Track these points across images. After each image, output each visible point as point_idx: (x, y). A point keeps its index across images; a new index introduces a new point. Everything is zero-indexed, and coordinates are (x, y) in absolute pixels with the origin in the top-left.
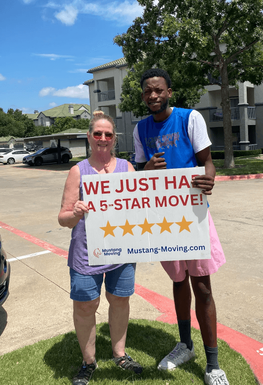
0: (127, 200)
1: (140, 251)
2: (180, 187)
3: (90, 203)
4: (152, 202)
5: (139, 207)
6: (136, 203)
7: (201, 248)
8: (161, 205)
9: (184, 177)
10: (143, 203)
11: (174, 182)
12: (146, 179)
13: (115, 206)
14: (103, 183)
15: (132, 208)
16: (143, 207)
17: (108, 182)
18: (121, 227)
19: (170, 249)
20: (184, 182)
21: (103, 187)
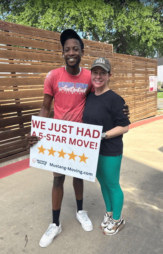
0: (54, 136)
1: (56, 166)
2: (85, 136)
3: (34, 132)
4: (68, 141)
5: (60, 142)
6: (58, 139)
7: (90, 174)
8: (72, 144)
9: (88, 130)
10: (63, 140)
11: (82, 132)
12: (66, 126)
13: (47, 137)
14: (42, 122)
15: (56, 141)
16: (62, 142)
17: (45, 123)
18: (48, 150)
19: (73, 170)
20: (88, 133)
21: (42, 125)
